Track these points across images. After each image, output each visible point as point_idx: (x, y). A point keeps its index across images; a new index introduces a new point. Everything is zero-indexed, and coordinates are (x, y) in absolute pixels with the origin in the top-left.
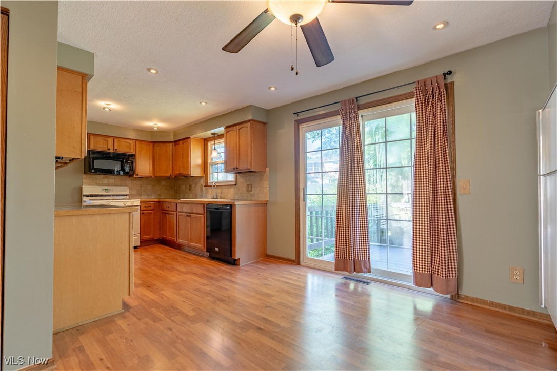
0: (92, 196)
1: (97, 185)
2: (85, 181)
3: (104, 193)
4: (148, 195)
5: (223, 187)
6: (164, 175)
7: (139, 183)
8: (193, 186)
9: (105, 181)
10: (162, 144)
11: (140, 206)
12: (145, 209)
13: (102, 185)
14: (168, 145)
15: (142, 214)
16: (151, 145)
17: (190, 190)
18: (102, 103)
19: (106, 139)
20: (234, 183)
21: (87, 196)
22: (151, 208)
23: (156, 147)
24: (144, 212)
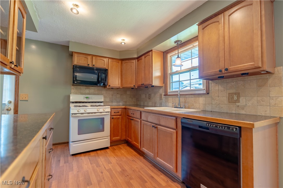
0: (76, 102)
1: (81, 94)
2: (72, 91)
3: (86, 100)
4: (117, 102)
5: (187, 96)
6: (129, 85)
7: (111, 92)
8: (152, 95)
9: (87, 91)
10: (127, 61)
11: (111, 112)
12: (114, 114)
13: (85, 94)
14: (132, 61)
15: (112, 119)
16: (120, 62)
17: (149, 99)
19: (87, 56)
20: (205, 92)
21: (73, 103)
22: (119, 114)
23: (123, 64)
24: (114, 117)
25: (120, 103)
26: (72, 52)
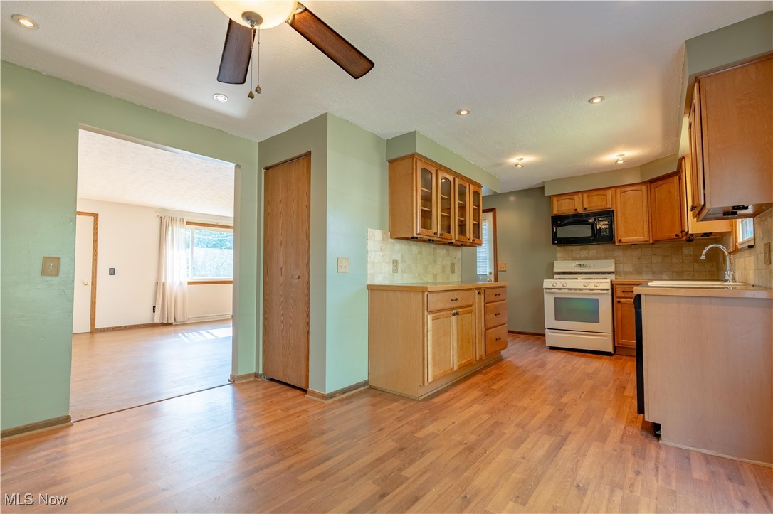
0: (564, 273)
1: (573, 260)
2: (559, 255)
3: (578, 270)
6: (666, 235)
7: (635, 253)
9: (584, 253)
10: (661, 182)
11: (612, 290)
12: (623, 295)
14: (671, 180)
15: (615, 303)
16: (645, 187)
18: (514, 160)
19: (572, 197)
21: (558, 274)
23: (652, 190)
24: (622, 300)
25: (662, 274)
26: (550, 197)
